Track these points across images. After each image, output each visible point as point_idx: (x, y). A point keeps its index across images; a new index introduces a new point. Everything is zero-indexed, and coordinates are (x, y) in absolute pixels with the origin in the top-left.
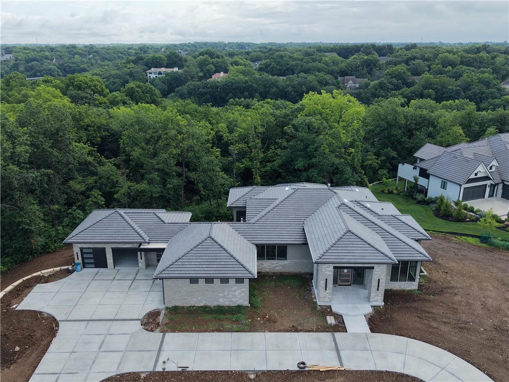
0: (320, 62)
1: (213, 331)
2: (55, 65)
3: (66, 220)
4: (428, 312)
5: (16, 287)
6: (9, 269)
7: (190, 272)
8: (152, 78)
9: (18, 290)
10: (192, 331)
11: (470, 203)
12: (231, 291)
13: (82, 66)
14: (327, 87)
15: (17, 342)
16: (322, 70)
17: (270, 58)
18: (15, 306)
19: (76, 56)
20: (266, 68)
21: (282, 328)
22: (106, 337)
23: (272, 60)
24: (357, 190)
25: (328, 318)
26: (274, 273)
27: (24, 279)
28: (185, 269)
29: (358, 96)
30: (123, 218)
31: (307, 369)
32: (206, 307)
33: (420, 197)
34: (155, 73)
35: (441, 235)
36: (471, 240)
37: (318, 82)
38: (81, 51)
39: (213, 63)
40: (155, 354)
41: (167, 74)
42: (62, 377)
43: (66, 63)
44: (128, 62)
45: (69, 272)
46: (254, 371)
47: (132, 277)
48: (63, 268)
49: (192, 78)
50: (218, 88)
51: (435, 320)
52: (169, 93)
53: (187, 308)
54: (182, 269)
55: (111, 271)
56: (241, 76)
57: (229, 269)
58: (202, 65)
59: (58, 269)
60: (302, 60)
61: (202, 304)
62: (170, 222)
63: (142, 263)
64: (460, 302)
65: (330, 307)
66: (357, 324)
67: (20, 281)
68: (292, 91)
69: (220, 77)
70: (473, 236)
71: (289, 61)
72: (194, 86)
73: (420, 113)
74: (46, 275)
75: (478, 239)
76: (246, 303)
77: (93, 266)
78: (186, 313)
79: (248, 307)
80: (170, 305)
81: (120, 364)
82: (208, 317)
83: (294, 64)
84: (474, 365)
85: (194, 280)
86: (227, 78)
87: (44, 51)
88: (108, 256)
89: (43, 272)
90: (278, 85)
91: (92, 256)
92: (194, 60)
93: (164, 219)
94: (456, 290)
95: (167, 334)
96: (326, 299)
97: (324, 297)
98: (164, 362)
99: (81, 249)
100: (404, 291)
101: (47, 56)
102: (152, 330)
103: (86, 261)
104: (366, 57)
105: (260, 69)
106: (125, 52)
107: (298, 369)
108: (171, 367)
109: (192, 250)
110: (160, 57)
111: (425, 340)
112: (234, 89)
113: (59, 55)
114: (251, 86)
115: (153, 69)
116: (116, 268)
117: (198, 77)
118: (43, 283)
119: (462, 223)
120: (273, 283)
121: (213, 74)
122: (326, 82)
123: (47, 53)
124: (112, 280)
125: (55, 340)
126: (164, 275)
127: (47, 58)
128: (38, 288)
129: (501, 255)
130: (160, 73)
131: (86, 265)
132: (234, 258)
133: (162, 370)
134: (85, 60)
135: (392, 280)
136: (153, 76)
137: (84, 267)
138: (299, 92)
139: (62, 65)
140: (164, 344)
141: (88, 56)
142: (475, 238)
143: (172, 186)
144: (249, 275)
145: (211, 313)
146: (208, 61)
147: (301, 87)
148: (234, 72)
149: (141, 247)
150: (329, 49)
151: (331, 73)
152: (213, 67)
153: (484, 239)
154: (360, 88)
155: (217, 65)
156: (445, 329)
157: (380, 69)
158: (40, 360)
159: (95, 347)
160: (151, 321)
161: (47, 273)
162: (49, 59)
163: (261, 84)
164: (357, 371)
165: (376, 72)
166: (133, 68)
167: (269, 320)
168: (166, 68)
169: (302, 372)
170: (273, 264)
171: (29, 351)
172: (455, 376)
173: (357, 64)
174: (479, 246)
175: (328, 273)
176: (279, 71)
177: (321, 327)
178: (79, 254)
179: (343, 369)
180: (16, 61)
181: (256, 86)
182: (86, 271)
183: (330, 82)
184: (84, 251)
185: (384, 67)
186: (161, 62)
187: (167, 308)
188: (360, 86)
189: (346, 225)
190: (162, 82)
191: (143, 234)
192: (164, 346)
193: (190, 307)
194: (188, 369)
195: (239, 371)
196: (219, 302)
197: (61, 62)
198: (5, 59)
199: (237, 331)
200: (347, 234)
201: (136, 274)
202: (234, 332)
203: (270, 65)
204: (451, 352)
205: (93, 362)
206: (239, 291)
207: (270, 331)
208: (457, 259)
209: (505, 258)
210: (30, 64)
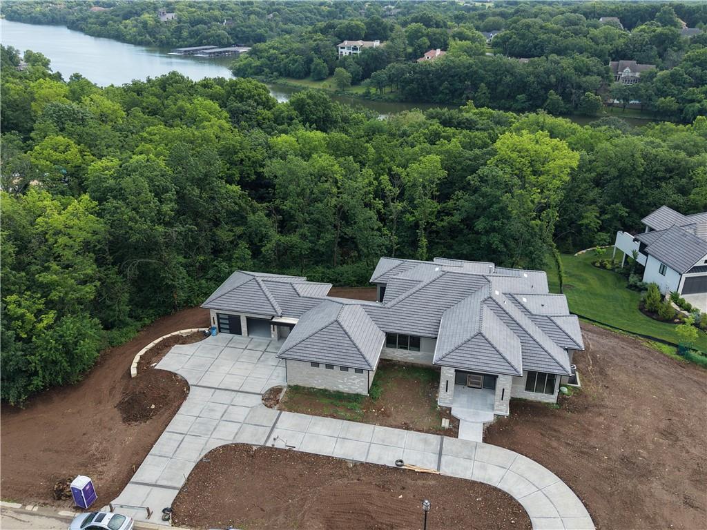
0: (584, 36)
1: (326, 416)
2: (224, 29)
3: (211, 273)
4: (555, 430)
5: (157, 345)
6: (152, 322)
7: (311, 356)
8: (344, 55)
9: (157, 349)
10: (307, 413)
11: (688, 299)
12: (351, 379)
13: (258, 30)
14: (589, 77)
15: (154, 401)
16: (586, 50)
17: (511, 27)
18: (154, 365)
19: (252, 16)
20: (504, 42)
21: (394, 423)
22: (228, 407)
23: (513, 30)
24: (526, 275)
25: (444, 420)
26: (406, 363)
27: (165, 337)
28: (307, 352)
29: (634, 93)
30: (260, 287)
31: (403, 467)
32: (326, 390)
33: (633, 279)
34: (349, 48)
35: (631, 337)
36: (666, 349)
37: (575, 69)
38: (258, 9)
39: (427, 35)
40: (269, 429)
41: (364, 51)
42: (188, 438)
43: (239, 27)
44: (315, 32)
45: (206, 335)
46: (353, 460)
47: (262, 348)
48: (200, 329)
49: (397, 56)
50: (429, 74)
51: (558, 439)
52: (364, 78)
53: (308, 389)
54: (304, 352)
55: (245, 339)
56: (464, 57)
57: (348, 358)
58: (413, 37)
59: (195, 330)
60: (557, 32)
61: (322, 387)
62: (305, 295)
63: (274, 335)
64: (600, 424)
65: (450, 409)
66: (471, 431)
67: (161, 339)
68: (534, 82)
69: (435, 56)
70: (670, 344)
71: (539, 34)
72: (397, 69)
73: (675, 156)
74: (184, 335)
75: (675, 349)
76: (365, 393)
77: (228, 331)
78: (306, 394)
79: (366, 396)
80: (292, 384)
81: (236, 434)
82: (325, 401)
83: (546, 38)
84: (575, 493)
85: (315, 364)
86: (445, 59)
87: (213, 9)
88: (242, 324)
89: (182, 331)
90: (515, 72)
91: (227, 322)
92: (404, 30)
93: (299, 292)
94: (604, 410)
95: (283, 412)
96: (447, 401)
97: (445, 399)
98: (275, 439)
99: (218, 314)
100: (540, 402)
101: (216, 16)
102: (271, 407)
103: (222, 326)
104: (659, 30)
105: (494, 45)
106: (315, 11)
107: (396, 466)
108: (280, 445)
109: (316, 333)
110: (356, 25)
111: (536, 459)
112: (452, 76)
113: (231, 16)
114: (476, 72)
115: (346, 42)
116: (250, 336)
117: (406, 55)
118: (180, 344)
119: (667, 324)
120: (400, 375)
121: (426, 52)
122: (589, 70)
123: (217, 13)
124: (244, 349)
125: (185, 403)
126: (286, 356)
127: (217, 20)
128: (176, 349)
129: (693, 373)
130: (355, 48)
131: (222, 330)
132: (356, 347)
133: (271, 446)
134: (262, 22)
135: (527, 389)
136: (346, 52)
137: (220, 331)
138: (543, 84)
139: (234, 29)
140: (278, 422)
141: (267, 16)
142: (671, 347)
143: (324, 242)
144: (368, 367)
145: (329, 398)
146: (422, 33)
147: (549, 76)
148: (455, 50)
149: (273, 320)
150: (608, 10)
151: (599, 55)
152: (427, 41)
153: (682, 350)
154: (640, 80)
155: (434, 37)
156: (563, 450)
157: (679, 50)
158: (171, 420)
159: (218, 415)
160: (271, 398)
161: (186, 333)
162: (219, 21)
163: (490, 70)
164: (451, 477)
165: (672, 55)
166: (321, 40)
167: (383, 413)
168: (363, 40)
169: (398, 469)
170: (405, 354)
171: (163, 410)
172: (549, 499)
173: (644, 41)
174: (672, 359)
175: (449, 375)
176: (522, 48)
177: (433, 428)
178: (216, 319)
179: (438, 473)
180: (179, 23)
181: (483, 72)
182: (222, 335)
183: (595, 69)
184: (220, 316)
185: (686, 47)
186: (358, 31)
187: (289, 386)
188: (641, 76)
189: (480, 326)
190: (355, 62)
191: (277, 306)
192: (278, 425)
193: (311, 388)
194: (294, 449)
195: (340, 458)
196: (338, 387)
197: (233, 26)
198: (166, 20)
199: (349, 420)
200: (478, 337)
201: (268, 345)
202: (346, 420)
203: (510, 39)
204: (557, 475)
205: (215, 429)
206: (358, 380)
207: (381, 425)
208: (633, 372)
209: (695, 378)
210: (195, 28)
